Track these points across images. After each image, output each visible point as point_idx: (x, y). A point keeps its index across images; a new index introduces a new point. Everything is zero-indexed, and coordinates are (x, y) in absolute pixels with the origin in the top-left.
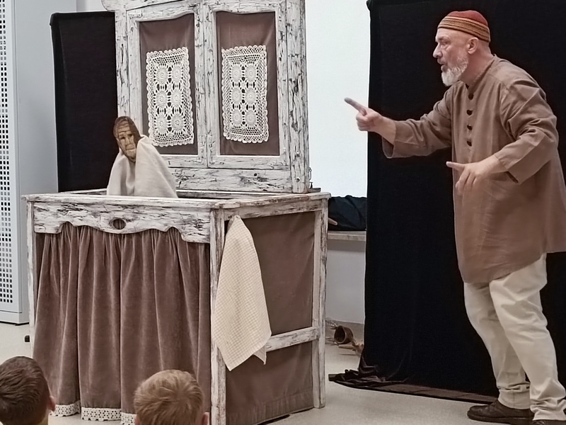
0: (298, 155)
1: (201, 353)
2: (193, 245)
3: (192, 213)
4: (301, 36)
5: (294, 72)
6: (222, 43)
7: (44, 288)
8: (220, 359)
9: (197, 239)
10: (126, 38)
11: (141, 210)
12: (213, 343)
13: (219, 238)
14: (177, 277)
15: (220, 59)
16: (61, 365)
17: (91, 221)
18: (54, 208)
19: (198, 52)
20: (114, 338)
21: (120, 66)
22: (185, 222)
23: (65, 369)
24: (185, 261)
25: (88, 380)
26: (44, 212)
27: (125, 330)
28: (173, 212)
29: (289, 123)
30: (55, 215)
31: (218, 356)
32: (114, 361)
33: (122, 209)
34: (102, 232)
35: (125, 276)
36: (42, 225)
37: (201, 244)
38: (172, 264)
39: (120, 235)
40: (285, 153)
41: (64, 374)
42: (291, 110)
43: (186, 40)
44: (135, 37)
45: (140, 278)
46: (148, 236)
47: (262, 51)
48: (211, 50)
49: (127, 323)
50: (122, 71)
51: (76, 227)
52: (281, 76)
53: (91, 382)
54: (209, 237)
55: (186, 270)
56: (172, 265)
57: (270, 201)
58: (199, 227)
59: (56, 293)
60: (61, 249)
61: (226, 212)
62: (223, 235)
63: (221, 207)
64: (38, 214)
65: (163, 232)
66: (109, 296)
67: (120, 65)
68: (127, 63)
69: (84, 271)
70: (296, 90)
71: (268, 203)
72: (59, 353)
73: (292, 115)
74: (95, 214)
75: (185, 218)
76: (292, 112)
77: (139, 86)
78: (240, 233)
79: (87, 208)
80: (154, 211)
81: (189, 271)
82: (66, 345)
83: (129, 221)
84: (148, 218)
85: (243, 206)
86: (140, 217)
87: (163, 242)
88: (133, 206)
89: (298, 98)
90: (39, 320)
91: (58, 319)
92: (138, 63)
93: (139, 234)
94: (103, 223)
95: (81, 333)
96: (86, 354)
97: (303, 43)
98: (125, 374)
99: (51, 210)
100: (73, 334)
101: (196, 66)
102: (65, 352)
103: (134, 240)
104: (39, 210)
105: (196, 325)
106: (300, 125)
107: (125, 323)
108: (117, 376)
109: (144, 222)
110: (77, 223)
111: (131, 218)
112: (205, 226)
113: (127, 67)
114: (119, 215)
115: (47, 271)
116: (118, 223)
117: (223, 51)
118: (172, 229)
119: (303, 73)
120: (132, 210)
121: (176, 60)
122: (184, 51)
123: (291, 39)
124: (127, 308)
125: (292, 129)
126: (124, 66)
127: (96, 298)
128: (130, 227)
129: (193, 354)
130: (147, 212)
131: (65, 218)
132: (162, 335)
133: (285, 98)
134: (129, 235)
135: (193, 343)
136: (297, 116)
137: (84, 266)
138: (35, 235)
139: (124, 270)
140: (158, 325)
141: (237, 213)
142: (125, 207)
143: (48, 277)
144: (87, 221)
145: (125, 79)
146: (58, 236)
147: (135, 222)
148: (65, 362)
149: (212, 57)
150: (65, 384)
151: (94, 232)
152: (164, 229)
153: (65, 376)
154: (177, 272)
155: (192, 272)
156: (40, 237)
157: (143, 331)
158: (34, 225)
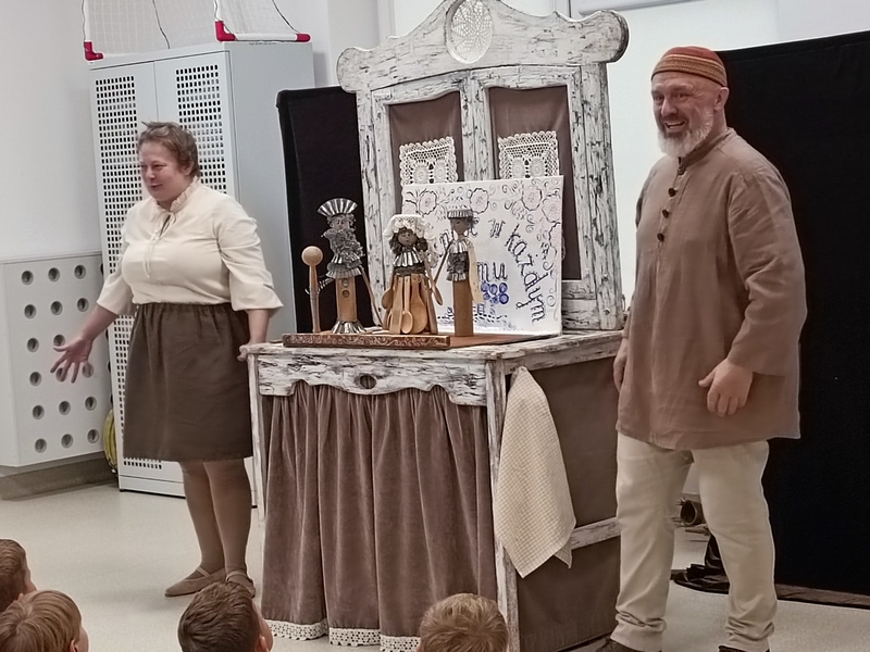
0: (606, 279)
1: (482, 554)
2: (465, 408)
3: (462, 366)
4: (603, 116)
5: (595, 166)
6: (498, 130)
7: (275, 468)
8: (508, 562)
9: (470, 400)
10: (372, 127)
11: (395, 363)
12: (496, 540)
13: (498, 399)
14: (447, 452)
15: (496, 151)
16: (301, 572)
17: (332, 379)
18: (283, 363)
19: (466, 142)
20: (366, 534)
21: (366, 166)
22: (453, 379)
23: (307, 577)
24: (456, 430)
25: (335, 591)
26: (270, 368)
27: (382, 524)
28: (437, 364)
29: (591, 235)
30: (285, 371)
31: (504, 558)
32: (368, 566)
33: (370, 362)
34: (346, 393)
35: (377, 452)
36: (269, 384)
37: (475, 407)
38: (438, 434)
39: (370, 396)
40: (588, 276)
41: (304, 582)
42: (593, 217)
43: (451, 127)
44: (383, 125)
45: (398, 454)
46: (405, 397)
47: (551, 139)
48: (484, 140)
49: (383, 513)
50: (369, 172)
51: (313, 387)
52: (579, 172)
53: (339, 594)
54: (485, 397)
55: (457, 441)
56: (439, 436)
57: (567, 344)
58: (471, 384)
59: (291, 474)
60: (294, 416)
61: (507, 364)
62: (504, 394)
63: (499, 356)
64: (263, 371)
65: (426, 392)
66: (359, 477)
67: (366, 163)
68: (375, 160)
69: (325, 445)
70: (599, 190)
71: (565, 347)
72: (298, 555)
73: (595, 224)
74: (336, 370)
75: (453, 372)
76: (595, 219)
77: (391, 191)
78: (528, 390)
79: (326, 361)
80: (412, 364)
81: (462, 443)
82: (305, 546)
83: (381, 377)
84: (404, 373)
85: (530, 354)
86: (395, 372)
87: (426, 406)
88: (385, 359)
89: (602, 201)
90: (270, 511)
91: (294, 509)
92: (389, 160)
93: (393, 395)
94: (346, 381)
95: (324, 527)
96: (331, 557)
97: (606, 127)
98: (383, 584)
99: (280, 365)
100: (314, 530)
101: (465, 161)
102: (305, 553)
103: (387, 401)
104: (265, 365)
105: (475, 516)
106: (607, 237)
107: (379, 516)
108: (373, 585)
109: (399, 379)
110: (313, 381)
111: (382, 373)
112: (479, 383)
113: (375, 165)
114: (367, 370)
115: (278, 445)
116: (366, 380)
117: (500, 140)
118: (437, 388)
119: (608, 167)
120: (384, 363)
121: (437, 154)
122: (449, 142)
123: (589, 121)
124: (382, 494)
125: (596, 244)
126: (371, 165)
127: (342, 481)
128: (381, 386)
129: (472, 554)
130: (403, 365)
131: (297, 375)
132: (430, 531)
133: (585, 201)
134: (381, 396)
135: (471, 540)
136: (602, 225)
137: (325, 438)
138: (261, 398)
139: (376, 443)
140: (424, 516)
141: (522, 363)
142: (375, 359)
143: (279, 453)
144: (326, 378)
145: (374, 183)
146: (290, 398)
147: (389, 379)
148: (305, 567)
149: (486, 149)
150: (306, 596)
151: (336, 392)
152: (426, 388)
153: (306, 586)
154: (446, 445)
155: (465, 445)
156: (268, 400)
157: (405, 524)
158: (259, 384)
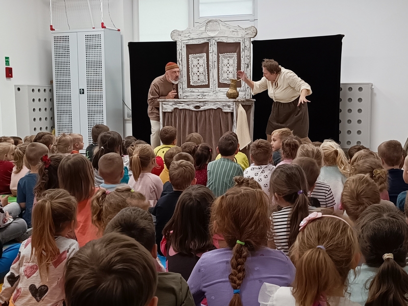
2: (227, 113)
3: (226, 103)
4: (250, 50)
5: (247, 61)
6: (220, 52)
9: (228, 110)
10: (181, 50)
11: (207, 103)
15: (218, 57)
17: (187, 107)
19: (210, 55)
22: (224, 106)
24: (223, 118)
28: (219, 103)
30: (171, 105)
34: (190, 110)
35: (200, 124)
36: (166, 109)
37: (230, 112)
39: (198, 111)
40: (243, 87)
43: (206, 51)
44: (185, 49)
45: (206, 124)
46: (209, 111)
47: (235, 55)
48: (215, 54)
50: (179, 61)
52: (243, 62)
54: (233, 110)
55: (223, 121)
56: (218, 120)
58: (229, 107)
60: (173, 117)
61: (237, 103)
62: (237, 109)
63: (238, 100)
64: (164, 106)
67: (179, 58)
70: (248, 67)
71: (245, 101)
74: (188, 105)
75: (224, 104)
77: (186, 65)
79: (185, 103)
80: (212, 103)
84: (209, 105)
85: (241, 101)
87: (215, 112)
88: (203, 102)
89: (248, 69)
92: (186, 58)
93: (205, 111)
94: (191, 108)
97: (250, 52)
101: (209, 59)
103: (203, 112)
104: (165, 104)
109: (207, 107)
110: (180, 108)
111: (202, 105)
112: (231, 107)
113: (182, 59)
114: (198, 105)
116: (197, 107)
117: (220, 54)
118: (219, 108)
121: (201, 57)
122: (205, 54)
123: (246, 51)
128: (202, 108)
130: (209, 103)
131: (176, 107)
133: (244, 69)
134: (201, 111)
137: (183, 122)
138: (163, 112)
139: (199, 122)
142: (200, 102)
144: (185, 107)
145: (181, 63)
146: (171, 112)
147: (204, 107)
149: (216, 56)
151: (187, 110)
152: (216, 108)
155: (225, 121)
156: (165, 113)
157: (207, 141)
158: (162, 109)
